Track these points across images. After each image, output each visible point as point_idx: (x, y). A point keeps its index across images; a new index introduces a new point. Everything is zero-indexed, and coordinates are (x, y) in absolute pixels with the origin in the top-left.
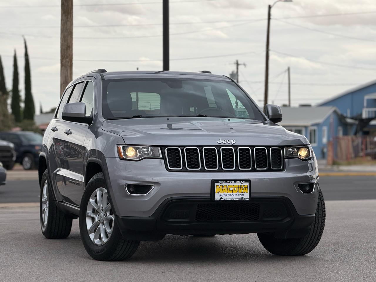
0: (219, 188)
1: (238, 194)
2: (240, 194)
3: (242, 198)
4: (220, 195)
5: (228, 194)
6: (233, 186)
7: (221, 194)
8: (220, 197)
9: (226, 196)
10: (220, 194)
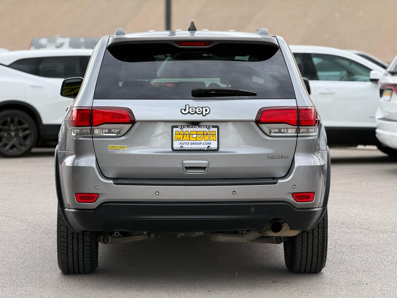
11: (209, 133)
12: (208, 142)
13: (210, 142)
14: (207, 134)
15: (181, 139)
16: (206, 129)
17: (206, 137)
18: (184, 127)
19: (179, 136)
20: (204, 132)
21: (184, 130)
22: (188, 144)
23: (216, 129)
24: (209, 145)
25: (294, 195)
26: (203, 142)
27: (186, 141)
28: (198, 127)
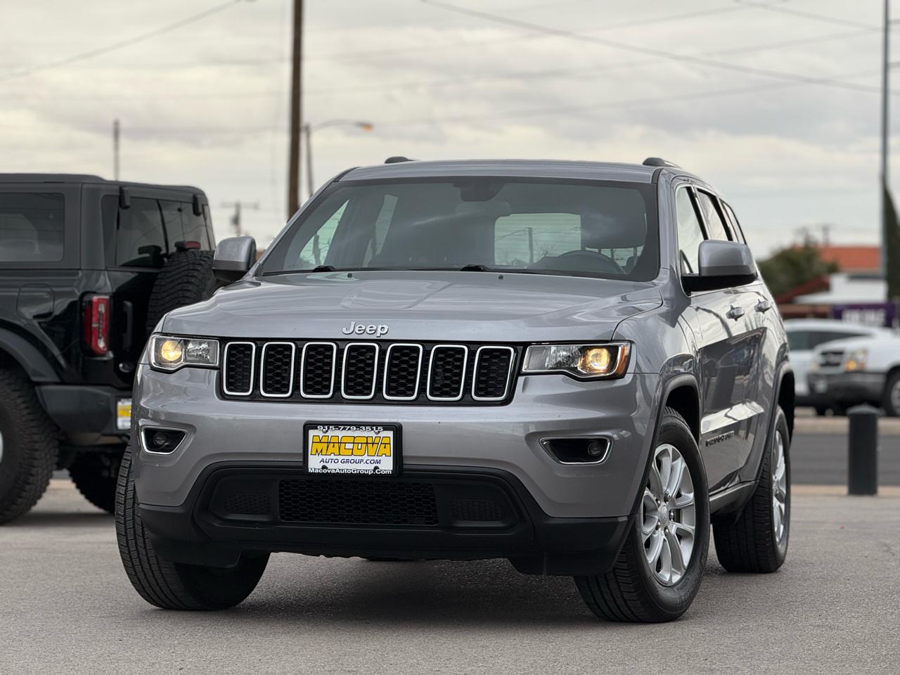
0: (320, 442)
1: (365, 458)
2: (370, 458)
3: (376, 468)
4: (322, 461)
5: (340, 458)
6: (355, 438)
7: (325, 457)
8: (322, 464)
9: (336, 461)
10: (321, 457)
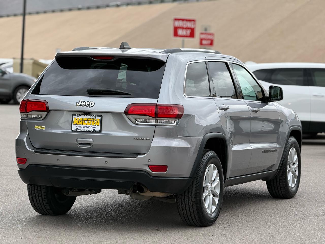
11: (95, 120)
12: (94, 126)
13: (95, 126)
14: (94, 121)
15: (77, 124)
16: (93, 118)
17: (93, 123)
18: (79, 115)
19: (76, 121)
20: (92, 119)
21: (80, 117)
22: (81, 127)
23: (100, 118)
24: (94, 128)
25: (150, 166)
26: (91, 126)
27: (80, 125)
28: (88, 115)
